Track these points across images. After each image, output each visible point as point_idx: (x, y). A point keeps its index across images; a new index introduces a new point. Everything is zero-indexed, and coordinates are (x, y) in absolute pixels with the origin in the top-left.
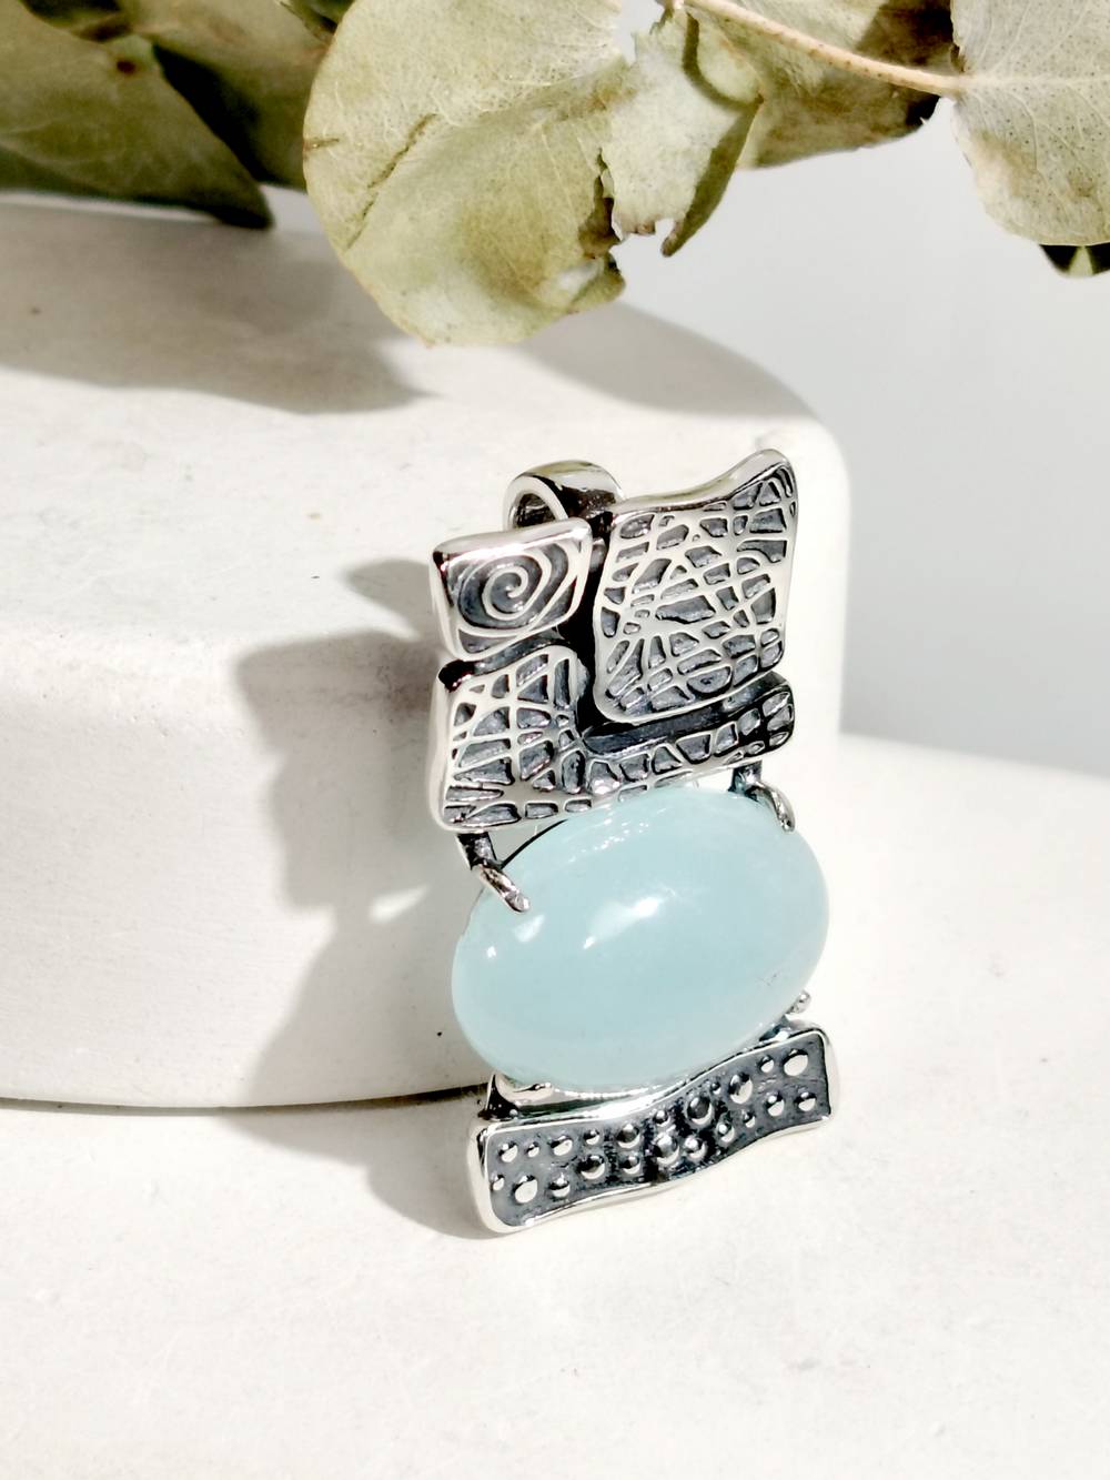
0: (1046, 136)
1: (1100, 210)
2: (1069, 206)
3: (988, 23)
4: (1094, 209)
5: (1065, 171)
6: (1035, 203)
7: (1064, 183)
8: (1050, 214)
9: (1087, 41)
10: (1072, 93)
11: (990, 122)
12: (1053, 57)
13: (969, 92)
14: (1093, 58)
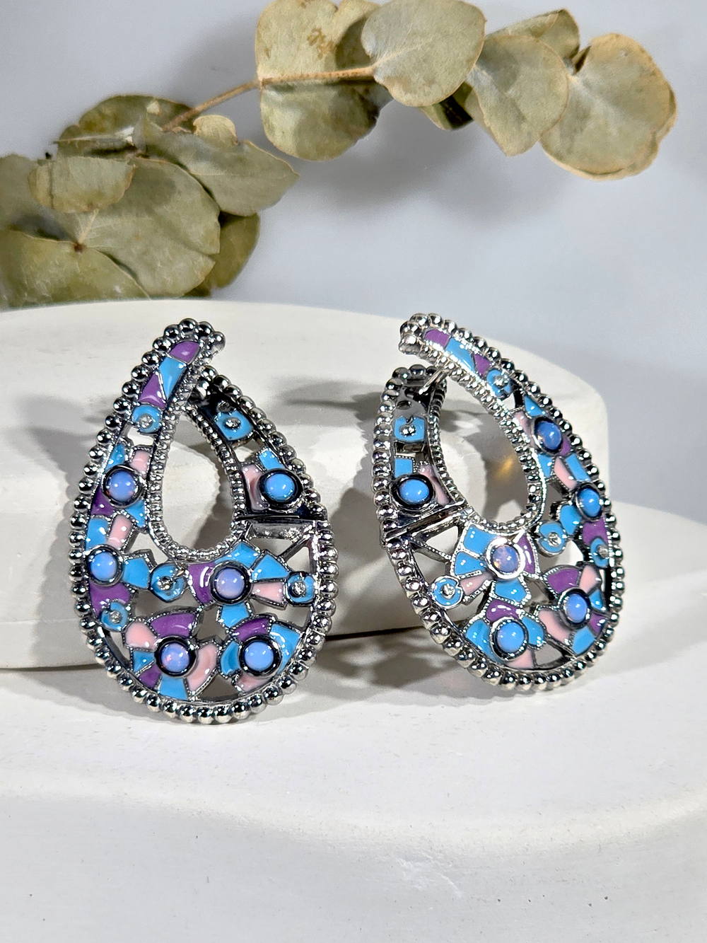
0: (411, 68)
1: (440, 86)
2: (427, 89)
3: (377, 44)
4: (437, 86)
5: (422, 76)
6: (415, 93)
7: (423, 82)
8: (422, 93)
9: (415, 34)
10: (415, 50)
11: (389, 72)
12: (405, 43)
13: (378, 66)
14: (419, 38)
